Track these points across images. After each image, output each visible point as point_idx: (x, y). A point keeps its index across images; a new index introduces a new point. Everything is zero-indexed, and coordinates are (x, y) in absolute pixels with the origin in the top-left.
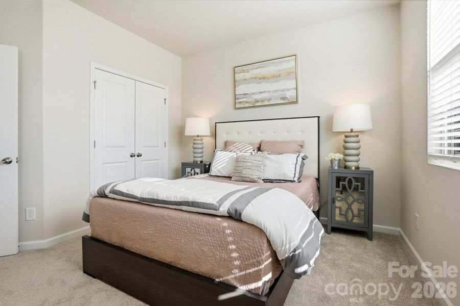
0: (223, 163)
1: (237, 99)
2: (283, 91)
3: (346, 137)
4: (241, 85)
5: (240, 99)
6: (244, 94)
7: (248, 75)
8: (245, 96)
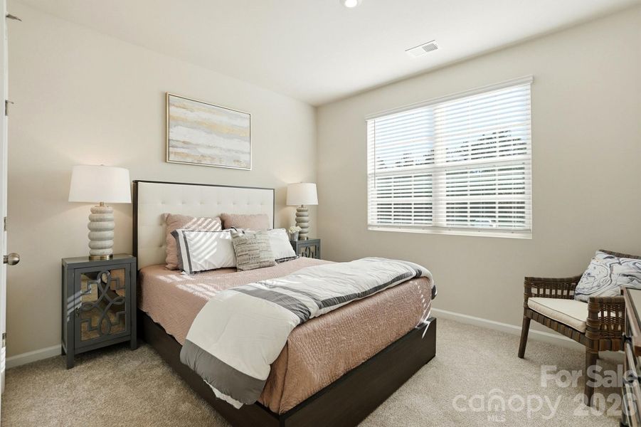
0: (212, 250)
1: (173, 147)
2: (236, 152)
3: (298, 211)
4: (179, 127)
5: (177, 147)
6: (184, 142)
7: (191, 116)
8: (185, 146)
